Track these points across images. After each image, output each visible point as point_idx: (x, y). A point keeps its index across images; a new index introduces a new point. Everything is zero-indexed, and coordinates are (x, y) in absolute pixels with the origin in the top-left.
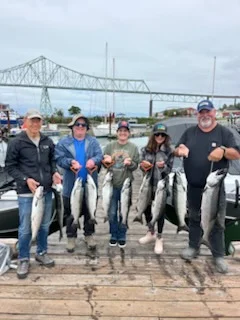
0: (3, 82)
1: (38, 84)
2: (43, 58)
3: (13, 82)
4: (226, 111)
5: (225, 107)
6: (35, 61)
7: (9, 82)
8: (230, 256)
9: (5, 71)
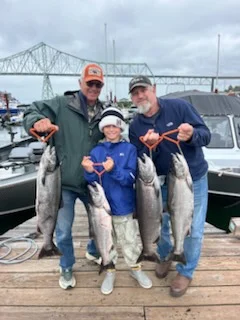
0: (4, 71)
1: (39, 71)
2: (43, 45)
3: (14, 71)
4: (231, 92)
5: (230, 88)
6: (35, 48)
7: (9, 71)
8: (230, 235)
9: (6, 60)
